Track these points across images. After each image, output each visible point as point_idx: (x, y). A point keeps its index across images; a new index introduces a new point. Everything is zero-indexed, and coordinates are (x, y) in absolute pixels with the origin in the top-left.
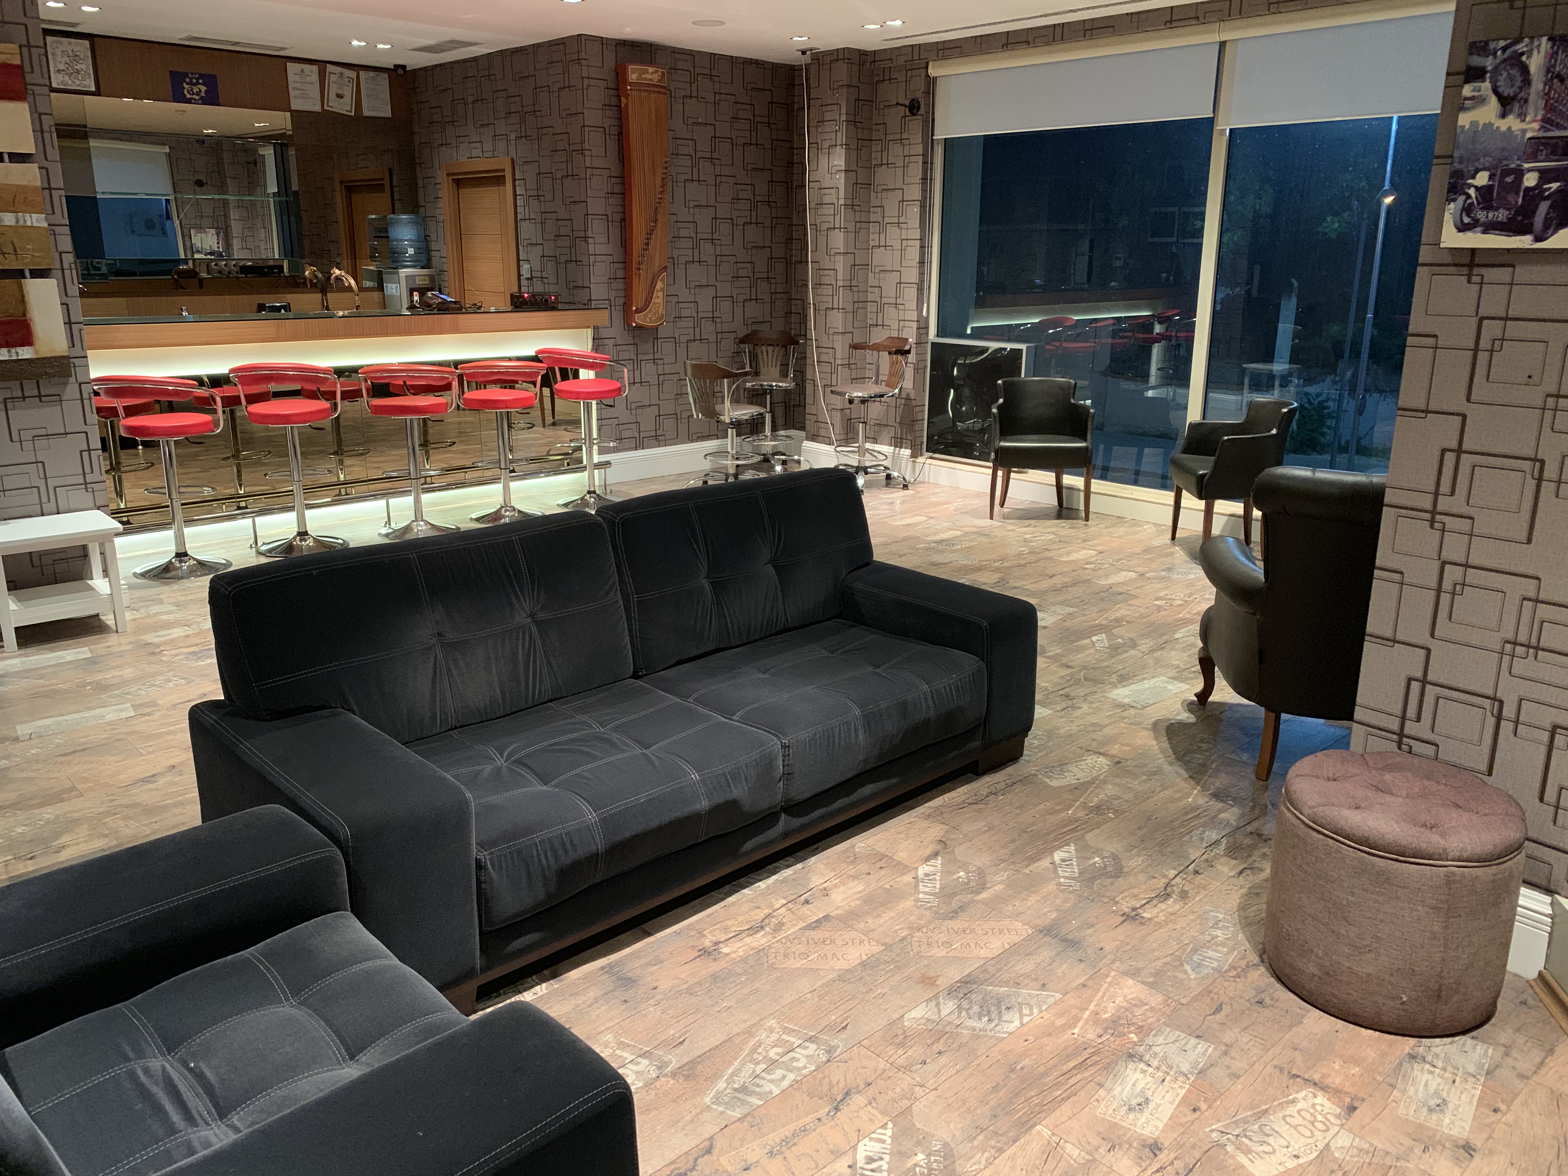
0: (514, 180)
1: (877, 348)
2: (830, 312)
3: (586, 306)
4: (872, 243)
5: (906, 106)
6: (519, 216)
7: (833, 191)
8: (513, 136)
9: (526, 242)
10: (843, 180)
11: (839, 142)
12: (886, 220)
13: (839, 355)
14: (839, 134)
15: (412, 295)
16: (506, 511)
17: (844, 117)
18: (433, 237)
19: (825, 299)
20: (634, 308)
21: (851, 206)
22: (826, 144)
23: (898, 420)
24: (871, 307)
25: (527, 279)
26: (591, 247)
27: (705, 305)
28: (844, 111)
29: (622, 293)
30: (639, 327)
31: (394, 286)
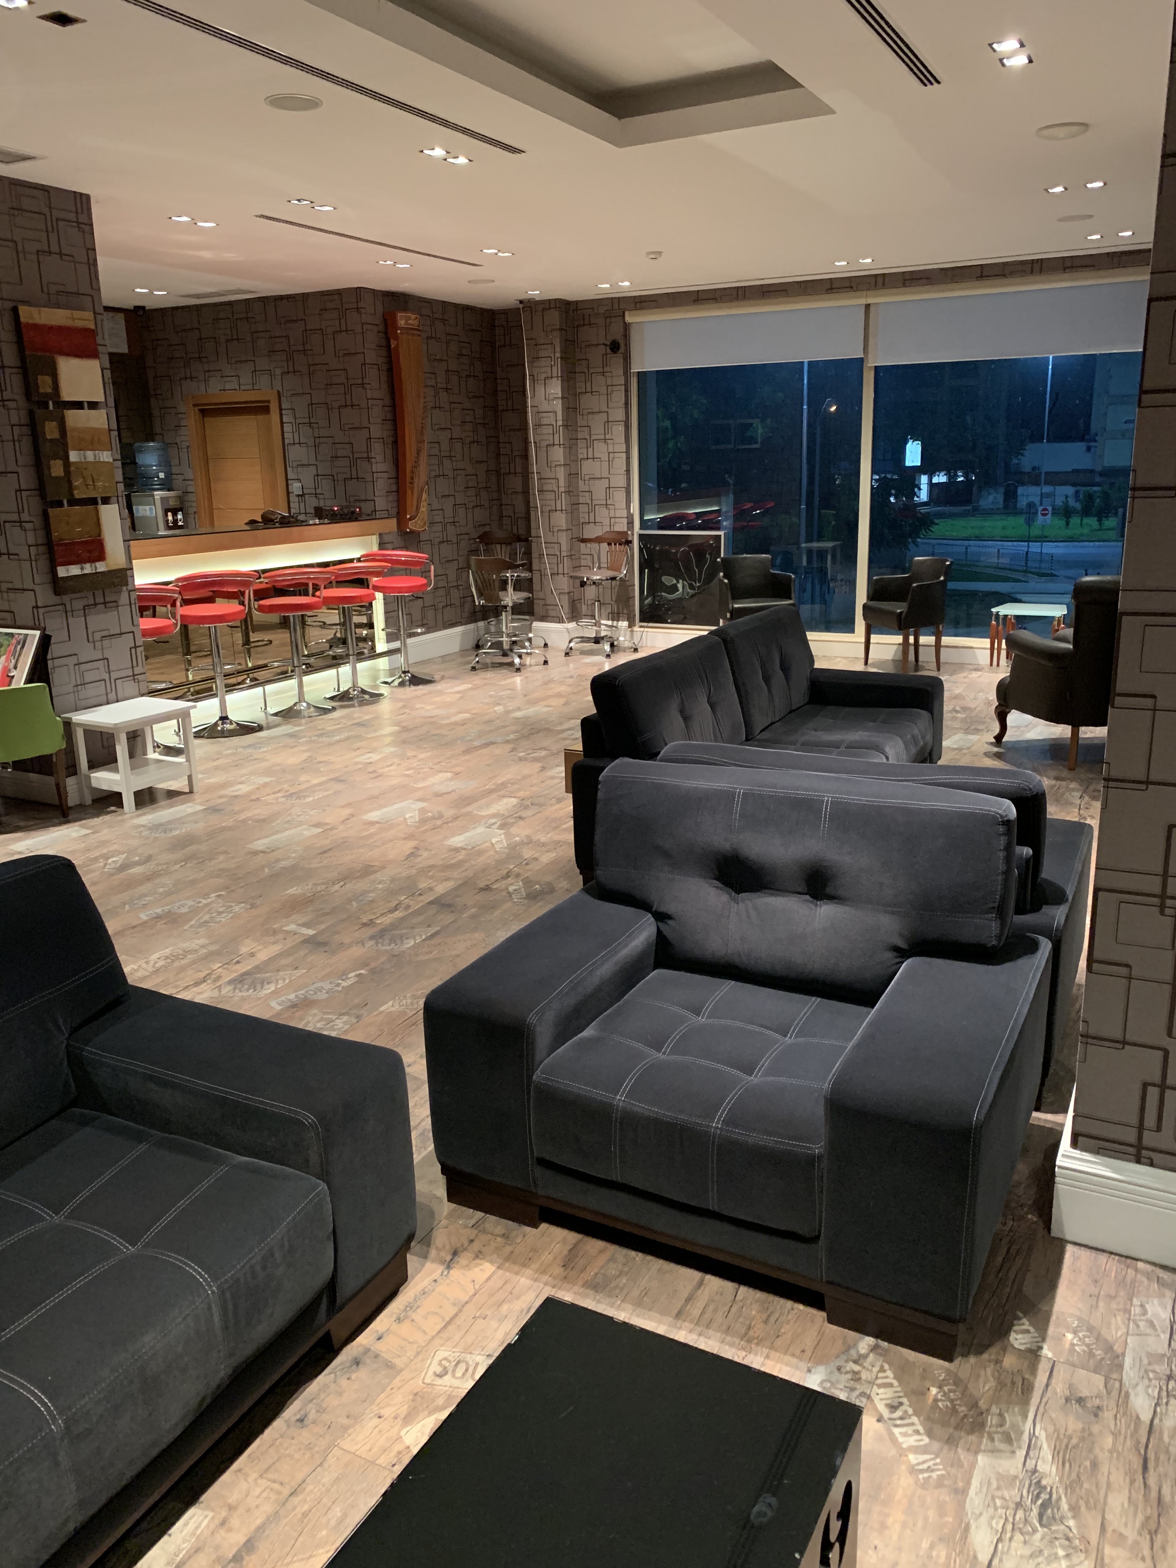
0: (281, 410)
1: (598, 540)
2: (553, 515)
3: (371, 516)
4: (580, 456)
5: (606, 345)
6: (287, 442)
7: (551, 414)
8: (278, 372)
9: (295, 464)
10: (560, 406)
11: (555, 375)
12: (593, 437)
13: (564, 548)
14: (555, 369)
15: (167, 516)
16: (354, 690)
17: (558, 355)
18: (174, 462)
19: (548, 502)
20: (408, 516)
21: (566, 426)
22: (543, 376)
23: (614, 599)
24: (583, 509)
25: (298, 496)
26: (374, 466)
27: (449, 512)
28: (558, 349)
29: (395, 504)
30: (412, 532)
31: (147, 508)
